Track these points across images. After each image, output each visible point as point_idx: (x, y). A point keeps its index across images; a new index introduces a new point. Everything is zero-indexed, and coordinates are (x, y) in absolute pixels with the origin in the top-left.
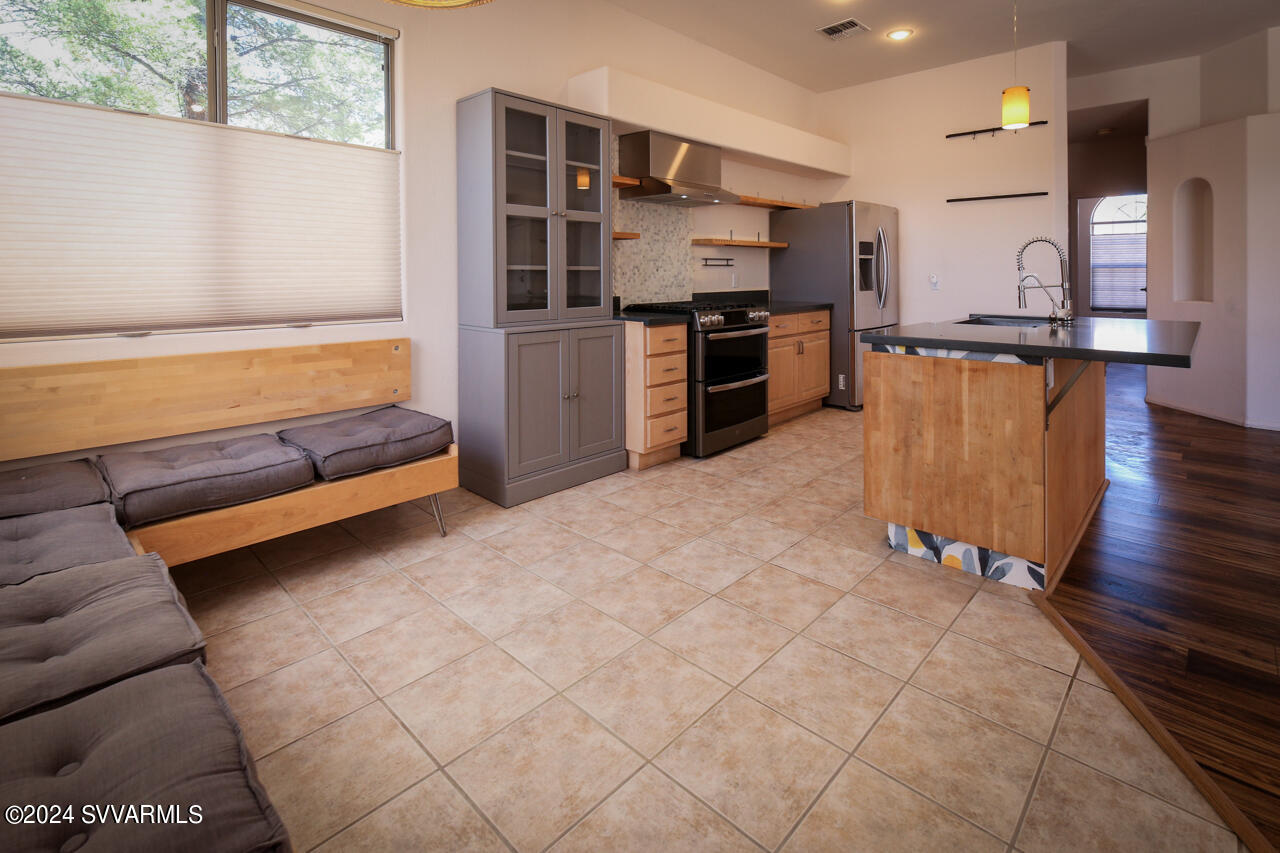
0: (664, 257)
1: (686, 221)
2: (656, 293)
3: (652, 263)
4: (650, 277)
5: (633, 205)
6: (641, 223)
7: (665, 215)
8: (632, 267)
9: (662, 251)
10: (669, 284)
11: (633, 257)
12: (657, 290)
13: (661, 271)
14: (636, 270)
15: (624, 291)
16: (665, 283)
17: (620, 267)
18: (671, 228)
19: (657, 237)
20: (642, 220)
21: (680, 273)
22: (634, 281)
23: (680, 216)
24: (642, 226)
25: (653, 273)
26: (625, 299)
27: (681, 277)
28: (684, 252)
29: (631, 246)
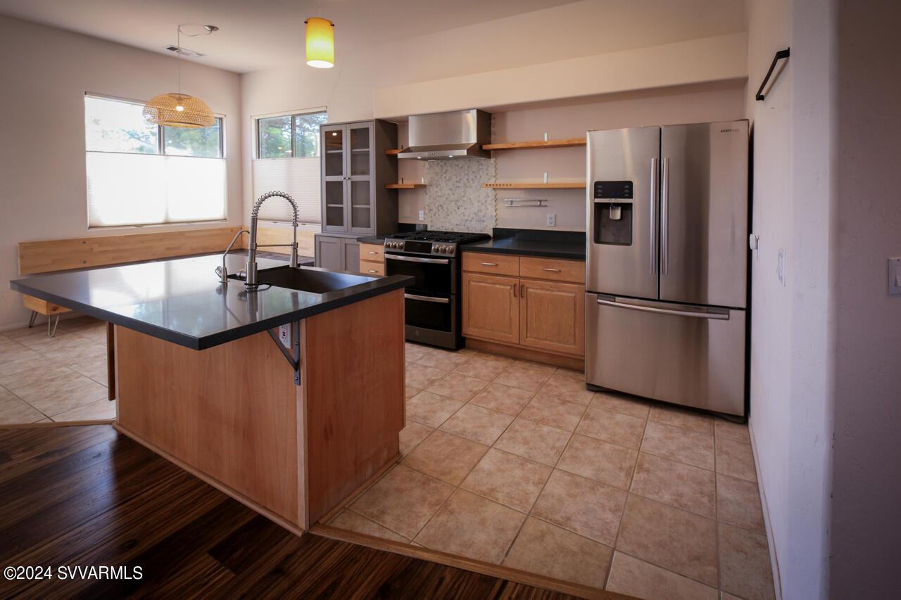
0: (465, 199)
1: (487, 169)
2: (457, 225)
3: (453, 203)
4: (452, 213)
5: (438, 164)
6: (444, 175)
7: (466, 167)
8: (437, 206)
9: (463, 194)
10: (470, 219)
11: (438, 199)
12: (459, 223)
13: (462, 210)
14: (440, 208)
15: (431, 221)
16: (465, 218)
17: (428, 206)
18: (471, 177)
19: (458, 184)
20: (445, 173)
21: (480, 211)
22: (439, 215)
23: (481, 167)
24: (445, 177)
25: (455, 211)
26: (431, 226)
27: (481, 214)
28: (485, 194)
29: (437, 192)
